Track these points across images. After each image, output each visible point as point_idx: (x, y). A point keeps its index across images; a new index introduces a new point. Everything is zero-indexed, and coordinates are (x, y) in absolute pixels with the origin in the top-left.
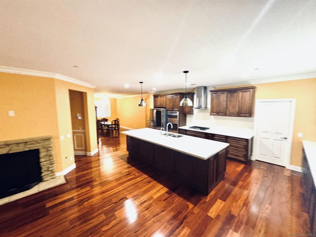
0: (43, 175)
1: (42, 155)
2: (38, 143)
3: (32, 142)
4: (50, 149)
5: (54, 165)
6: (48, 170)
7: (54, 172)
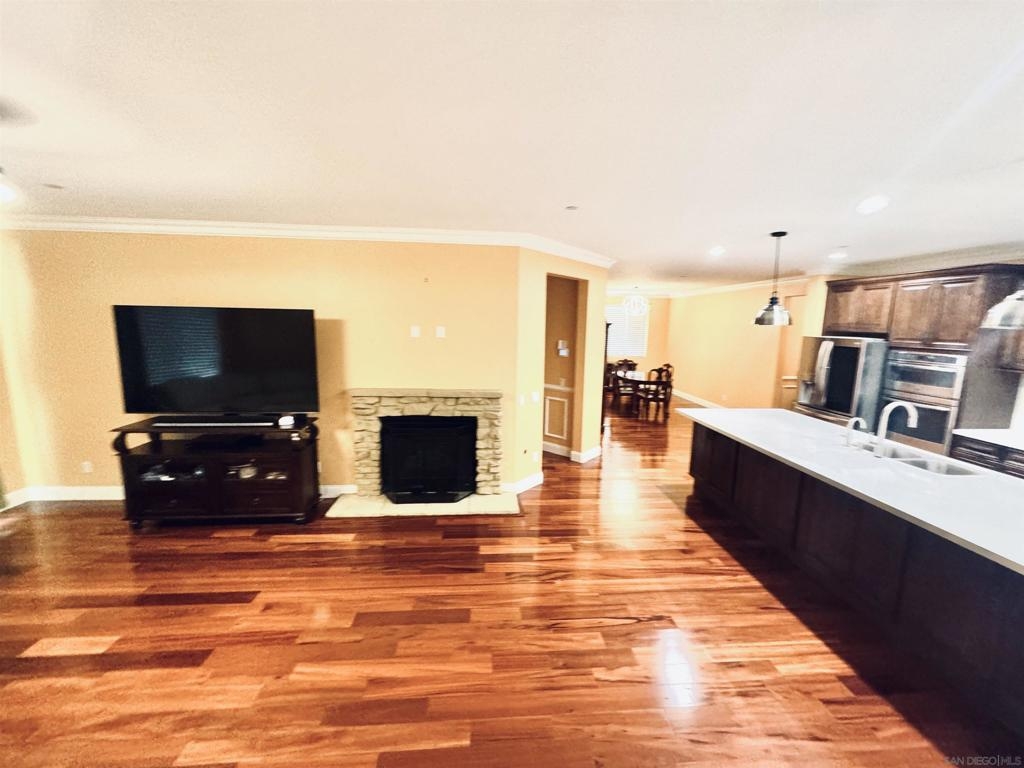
0: (478, 478)
1: (481, 432)
2: (477, 404)
3: (468, 400)
4: (496, 422)
5: (499, 462)
6: (488, 471)
7: (498, 480)
